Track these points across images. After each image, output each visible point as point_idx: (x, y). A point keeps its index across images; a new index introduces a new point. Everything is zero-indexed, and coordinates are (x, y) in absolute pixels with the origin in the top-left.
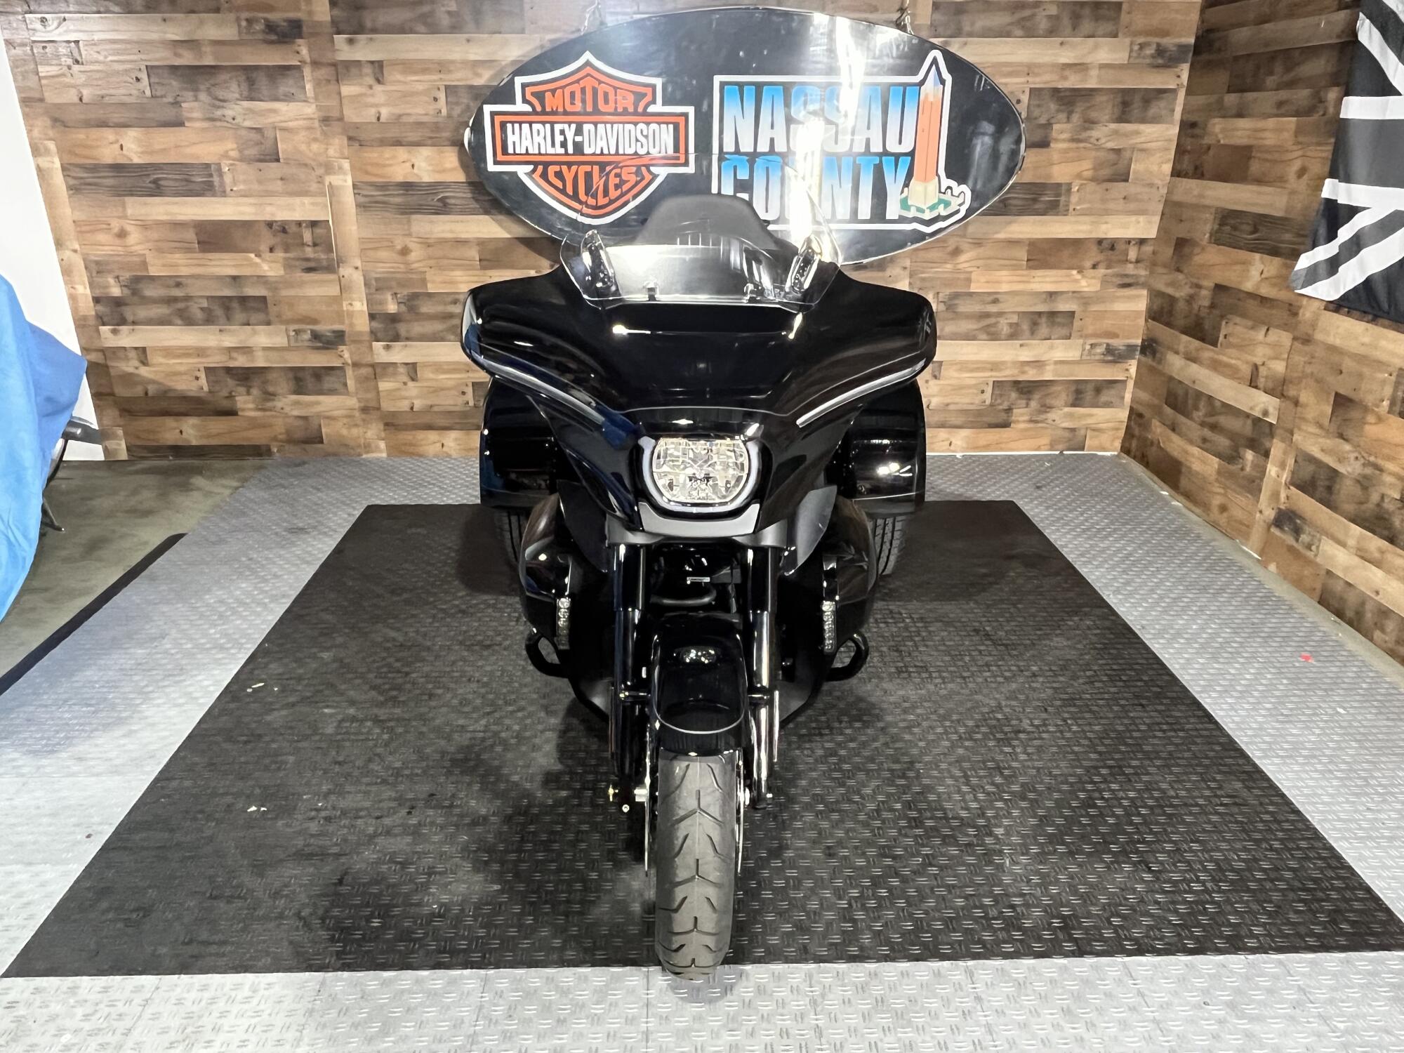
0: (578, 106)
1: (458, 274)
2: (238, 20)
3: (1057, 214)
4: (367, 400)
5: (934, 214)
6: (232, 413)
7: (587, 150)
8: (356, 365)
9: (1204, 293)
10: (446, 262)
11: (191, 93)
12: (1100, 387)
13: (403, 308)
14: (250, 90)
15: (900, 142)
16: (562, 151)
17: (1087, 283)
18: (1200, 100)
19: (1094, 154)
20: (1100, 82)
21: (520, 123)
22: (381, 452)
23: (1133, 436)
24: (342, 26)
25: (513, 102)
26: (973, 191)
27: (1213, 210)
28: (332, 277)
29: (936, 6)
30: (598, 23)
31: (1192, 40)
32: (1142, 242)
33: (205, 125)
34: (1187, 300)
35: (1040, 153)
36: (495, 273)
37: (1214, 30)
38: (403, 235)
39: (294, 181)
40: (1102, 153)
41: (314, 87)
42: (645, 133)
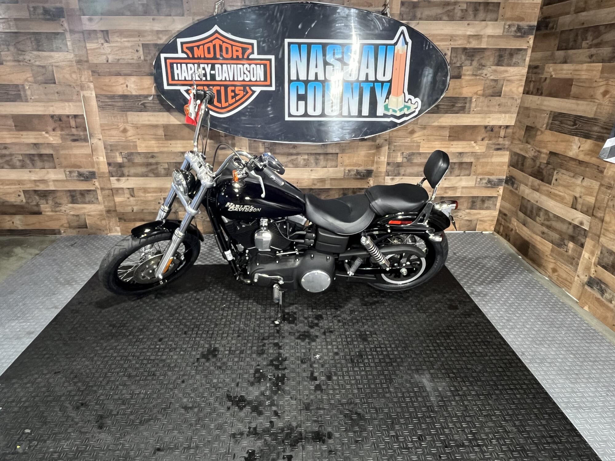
0: (212, 55)
1: (153, 143)
2: (28, 7)
3: (464, 113)
4: (109, 207)
5: (402, 113)
6: (39, 213)
7: (218, 78)
8: (102, 189)
9: (543, 155)
10: (147, 136)
11: (5, 47)
12: (484, 200)
13: (125, 160)
14: (38, 46)
15: (384, 75)
16: (204, 79)
17: (479, 148)
18: (539, 55)
19: (483, 82)
20: (488, 44)
21: (181, 64)
22: (118, 232)
23: (501, 224)
24: (85, 11)
25: (177, 53)
26: (422, 101)
27: (549, 113)
28: (87, 144)
29: (403, 4)
30: (223, 11)
31: (536, 23)
32: (507, 127)
33: (13, 64)
34: (532, 159)
35: (457, 81)
36: (173, 142)
37: (549, 17)
38: (124, 122)
39: (64, 94)
40: (488, 82)
41: (72, 44)
42: (248, 70)
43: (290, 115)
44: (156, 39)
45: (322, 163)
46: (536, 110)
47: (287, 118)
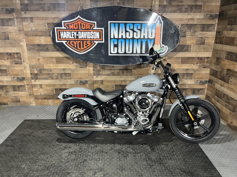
0: (77, 28)
1: (51, 65)
3: (188, 52)
4: (30, 93)
5: (160, 52)
7: (79, 38)
8: (27, 85)
9: (225, 71)
10: (48, 62)
12: (199, 90)
13: (38, 72)
14: (3, 24)
15: (152, 36)
16: (73, 38)
17: (195, 67)
18: (220, 27)
19: (196, 38)
20: (197, 22)
21: (64, 31)
22: (34, 104)
24: (23, 10)
25: (62, 27)
26: (168, 46)
27: (226, 52)
28: (22, 65)
29: (160, 6)
30: (82, 9)
31: (218, 14)
32: (208, 58)
34: (220, 72)
35: (184, 38)
36: (60, 64)
37: (224, 11)
38: (39, 56)
39: (13, 44)
40: (198, 38)
41: (17, 23)
42: (93, 34)
43: (111, 53)
44: (53, 21)
45: (125, 73)
46: (221, 51)
47: (109, 55)
